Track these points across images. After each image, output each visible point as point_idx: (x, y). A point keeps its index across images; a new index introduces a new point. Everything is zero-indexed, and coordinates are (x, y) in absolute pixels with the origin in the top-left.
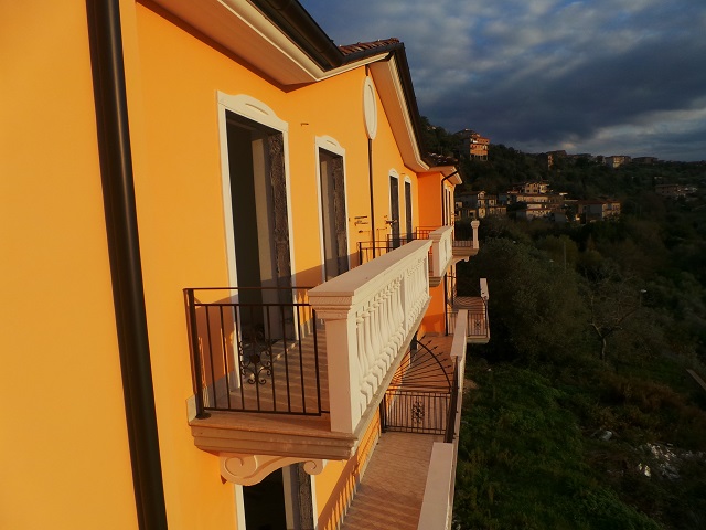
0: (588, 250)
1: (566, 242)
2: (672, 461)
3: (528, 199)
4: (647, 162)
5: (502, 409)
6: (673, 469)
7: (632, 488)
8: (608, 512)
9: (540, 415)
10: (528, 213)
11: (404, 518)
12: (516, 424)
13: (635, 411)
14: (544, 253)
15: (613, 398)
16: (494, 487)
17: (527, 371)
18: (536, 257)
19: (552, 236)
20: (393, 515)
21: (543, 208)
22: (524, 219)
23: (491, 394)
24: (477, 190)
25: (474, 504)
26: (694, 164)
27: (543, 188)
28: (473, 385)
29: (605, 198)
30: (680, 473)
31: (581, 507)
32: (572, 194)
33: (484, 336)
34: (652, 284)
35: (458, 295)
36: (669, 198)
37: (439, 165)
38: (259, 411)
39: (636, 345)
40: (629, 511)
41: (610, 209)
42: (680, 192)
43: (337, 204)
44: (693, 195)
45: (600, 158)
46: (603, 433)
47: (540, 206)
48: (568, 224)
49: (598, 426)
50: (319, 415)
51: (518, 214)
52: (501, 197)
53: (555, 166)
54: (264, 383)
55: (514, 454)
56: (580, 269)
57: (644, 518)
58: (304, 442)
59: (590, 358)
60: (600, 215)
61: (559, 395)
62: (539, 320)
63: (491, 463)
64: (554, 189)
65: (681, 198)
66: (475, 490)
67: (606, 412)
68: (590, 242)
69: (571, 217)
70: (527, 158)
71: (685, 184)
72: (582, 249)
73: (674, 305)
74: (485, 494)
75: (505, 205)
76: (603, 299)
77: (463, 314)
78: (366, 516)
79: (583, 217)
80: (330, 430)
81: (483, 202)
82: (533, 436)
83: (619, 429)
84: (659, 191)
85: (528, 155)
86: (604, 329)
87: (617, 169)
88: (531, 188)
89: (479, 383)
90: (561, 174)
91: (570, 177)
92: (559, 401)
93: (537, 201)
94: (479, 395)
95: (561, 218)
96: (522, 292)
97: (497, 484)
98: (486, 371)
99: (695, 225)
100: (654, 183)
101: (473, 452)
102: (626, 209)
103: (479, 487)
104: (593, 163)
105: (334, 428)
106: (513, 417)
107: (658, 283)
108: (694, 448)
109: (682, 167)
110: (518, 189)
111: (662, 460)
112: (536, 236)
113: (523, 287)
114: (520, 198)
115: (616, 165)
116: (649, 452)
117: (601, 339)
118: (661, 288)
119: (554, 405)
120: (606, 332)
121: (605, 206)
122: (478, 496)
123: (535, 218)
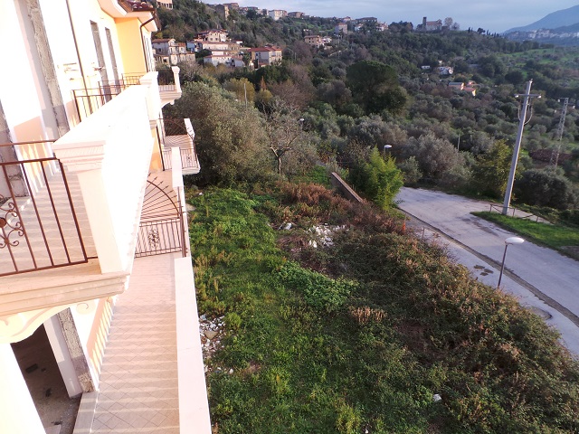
0: (262, 90)
1: (245, 84)
2: (328, 236)
3: (212, 46)
4: (298, 16)
5: (215, 222)
6: (329, 239)
7: (307, 258)
8: (295, 277)
9: (243, 221)
10: (213, 59)
11: (160, 322)
12: (227, 231)
13: (304, 206)
14: (233, 94)
15: (290, 200)
16: (218, 280)
17: (229, 190)
18: (227, 98)
19: (235, 80)
20: (150, 322)
21: (225, 55)
22: (210, 65)
23: (205, 212)
24: (167, 37)
25: (205, 295)
26: (329, 19)
27: (223, 37)
28: (191, 208)
29: (270, 46)
30: (333, 241)
31: (278, 277)
32: (246, 43)
33: (195, 168)
34: (307, 114)
35: (167, 135)
36: (314, 46)
37: (135, 10)
38: (17, 272)
39: (301, 160)
40: (307, 272)
41: (274, 56)
42: (320, 42)
43: (41, 49)
44: (328, 45)
45: (265, 11)
46: (285, 225)
47: (222, 53)
48: (245, 69)
49: (283, 220)
50: (86, 261)
51: (205, 60)
52: (190, 45)
53: (231, 17)
54: (16, 244)
55: (228, 253)
56: (259, 105)
57: (316, 274)
58: (76, 289)
59: (272, 174)
60: (267, 61)
61: (254, 204)
62: (235, 149)
63: (213, 263)
64: (233, 37)
65: (322, 47)
66: (204, 286)
67: (286, 210)
68: (262, 83)
69: (247, 63)
70: (208, 8)
71: (323, 35)
72: (257, 89)
73: (320, 128)
74: (212, 286)
75: (194, 52)
76: (276, 128)
77: (175, 151)
78: (128, 330)
79: (256, 62)
80: (100, 273)
81: (174, 49)
82: (240, 237)
83: (296, 220)
84: (307, 41)
85: (208, 5)
86: (279, 151)
87: (277, 22)
88: (212, 36)
89: (194, 205)
90: (236, 24)
91: (243, 28)
92: (254, 208)
93: (220, 48)
94: (196, 215)
95: (239, 63)
96: (220, 128)
97: (219, 277)
98: (198, 195)
99: (331, 68)
100: (303, 35)
101: (198, 259)
102: (286, 55)
103: (206, 283)
104: (260, 15)
105: (104, 270)
106: (224, 226)
107: (310, 113)
108: (339, 223)
109: (321, 21)
110: (203, 38)
111: (322, 236)
112: (221, 80)
113: (219, 123)
114: (205, 46)
115: (276, 18)
116: (314, 232)
117: (277, 158)
118: (312, 116)
119: (252, 212)
120: (280, 153)
121: (271, 53)
122: (207, 289)
123: (219, 64)
